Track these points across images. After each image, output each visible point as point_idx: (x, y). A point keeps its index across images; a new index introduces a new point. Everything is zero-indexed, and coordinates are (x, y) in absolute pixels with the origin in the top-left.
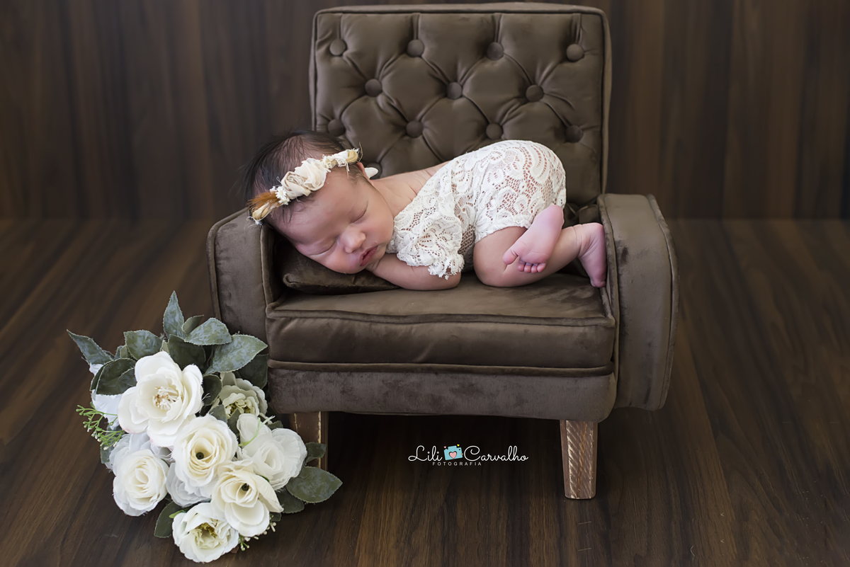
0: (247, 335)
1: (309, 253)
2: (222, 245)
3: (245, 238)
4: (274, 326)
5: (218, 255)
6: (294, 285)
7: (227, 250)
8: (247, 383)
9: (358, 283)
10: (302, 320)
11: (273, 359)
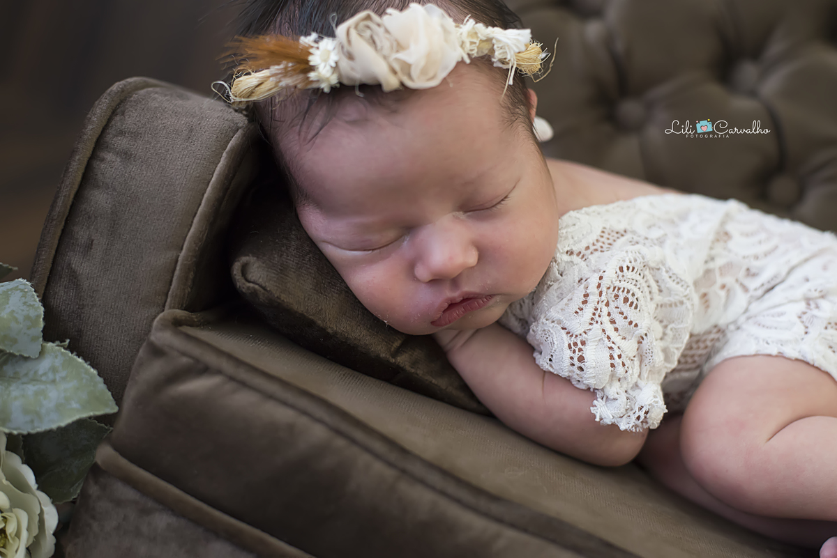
0: (80, 360)
1: (328, 237)
2: (131, 119)
3: (191, 131)
4: (156, 369)
5: (108, 138)
6: (255, 293)
7: (135, 135)
8: (29, 475)
9: (403, 360)
10: (230, 386)
11: (116, 449)
